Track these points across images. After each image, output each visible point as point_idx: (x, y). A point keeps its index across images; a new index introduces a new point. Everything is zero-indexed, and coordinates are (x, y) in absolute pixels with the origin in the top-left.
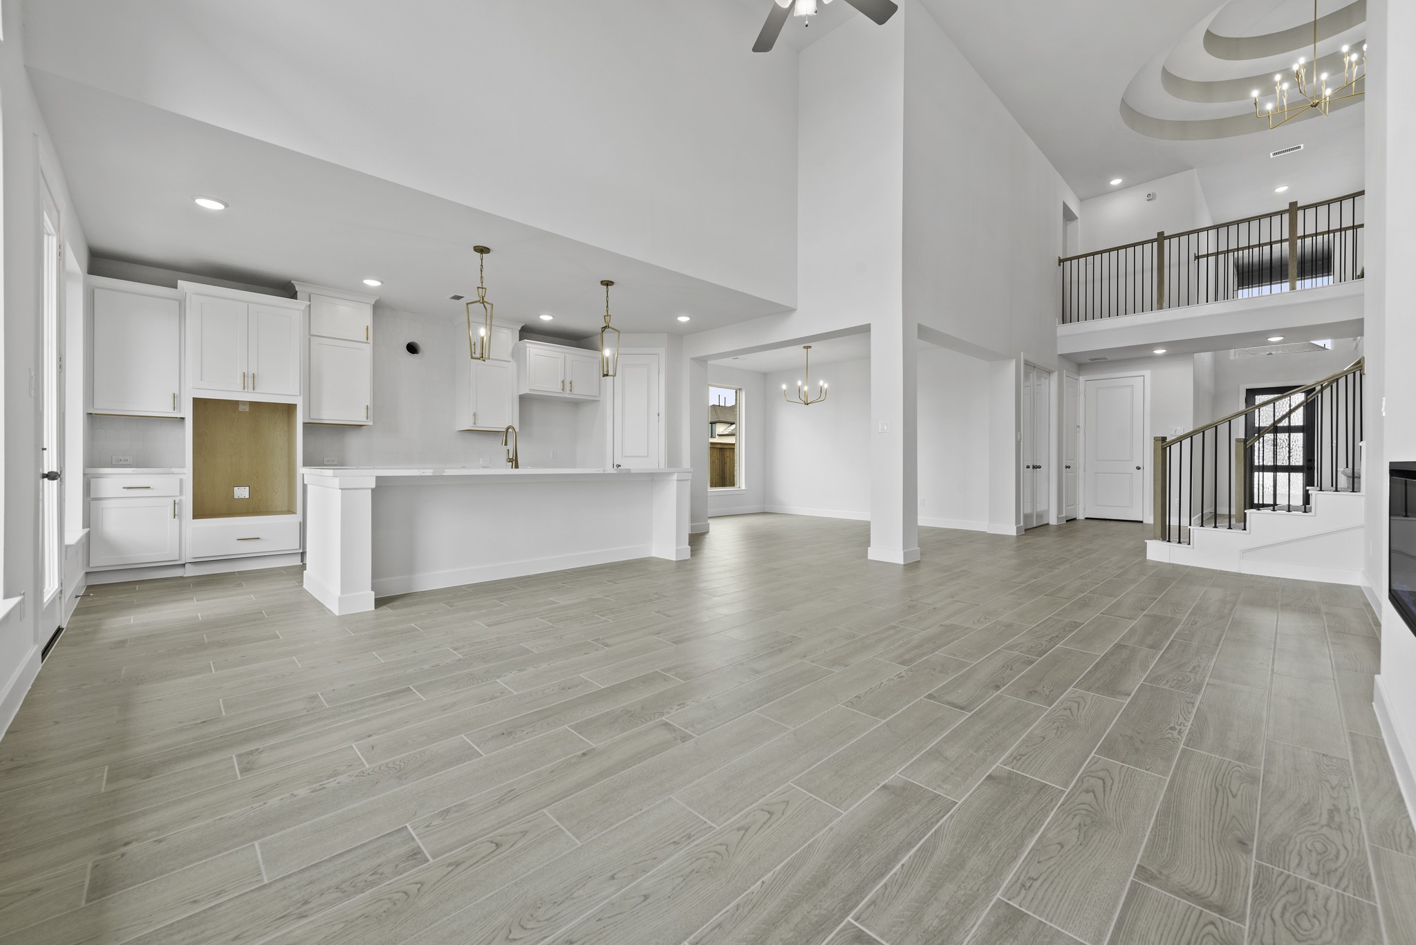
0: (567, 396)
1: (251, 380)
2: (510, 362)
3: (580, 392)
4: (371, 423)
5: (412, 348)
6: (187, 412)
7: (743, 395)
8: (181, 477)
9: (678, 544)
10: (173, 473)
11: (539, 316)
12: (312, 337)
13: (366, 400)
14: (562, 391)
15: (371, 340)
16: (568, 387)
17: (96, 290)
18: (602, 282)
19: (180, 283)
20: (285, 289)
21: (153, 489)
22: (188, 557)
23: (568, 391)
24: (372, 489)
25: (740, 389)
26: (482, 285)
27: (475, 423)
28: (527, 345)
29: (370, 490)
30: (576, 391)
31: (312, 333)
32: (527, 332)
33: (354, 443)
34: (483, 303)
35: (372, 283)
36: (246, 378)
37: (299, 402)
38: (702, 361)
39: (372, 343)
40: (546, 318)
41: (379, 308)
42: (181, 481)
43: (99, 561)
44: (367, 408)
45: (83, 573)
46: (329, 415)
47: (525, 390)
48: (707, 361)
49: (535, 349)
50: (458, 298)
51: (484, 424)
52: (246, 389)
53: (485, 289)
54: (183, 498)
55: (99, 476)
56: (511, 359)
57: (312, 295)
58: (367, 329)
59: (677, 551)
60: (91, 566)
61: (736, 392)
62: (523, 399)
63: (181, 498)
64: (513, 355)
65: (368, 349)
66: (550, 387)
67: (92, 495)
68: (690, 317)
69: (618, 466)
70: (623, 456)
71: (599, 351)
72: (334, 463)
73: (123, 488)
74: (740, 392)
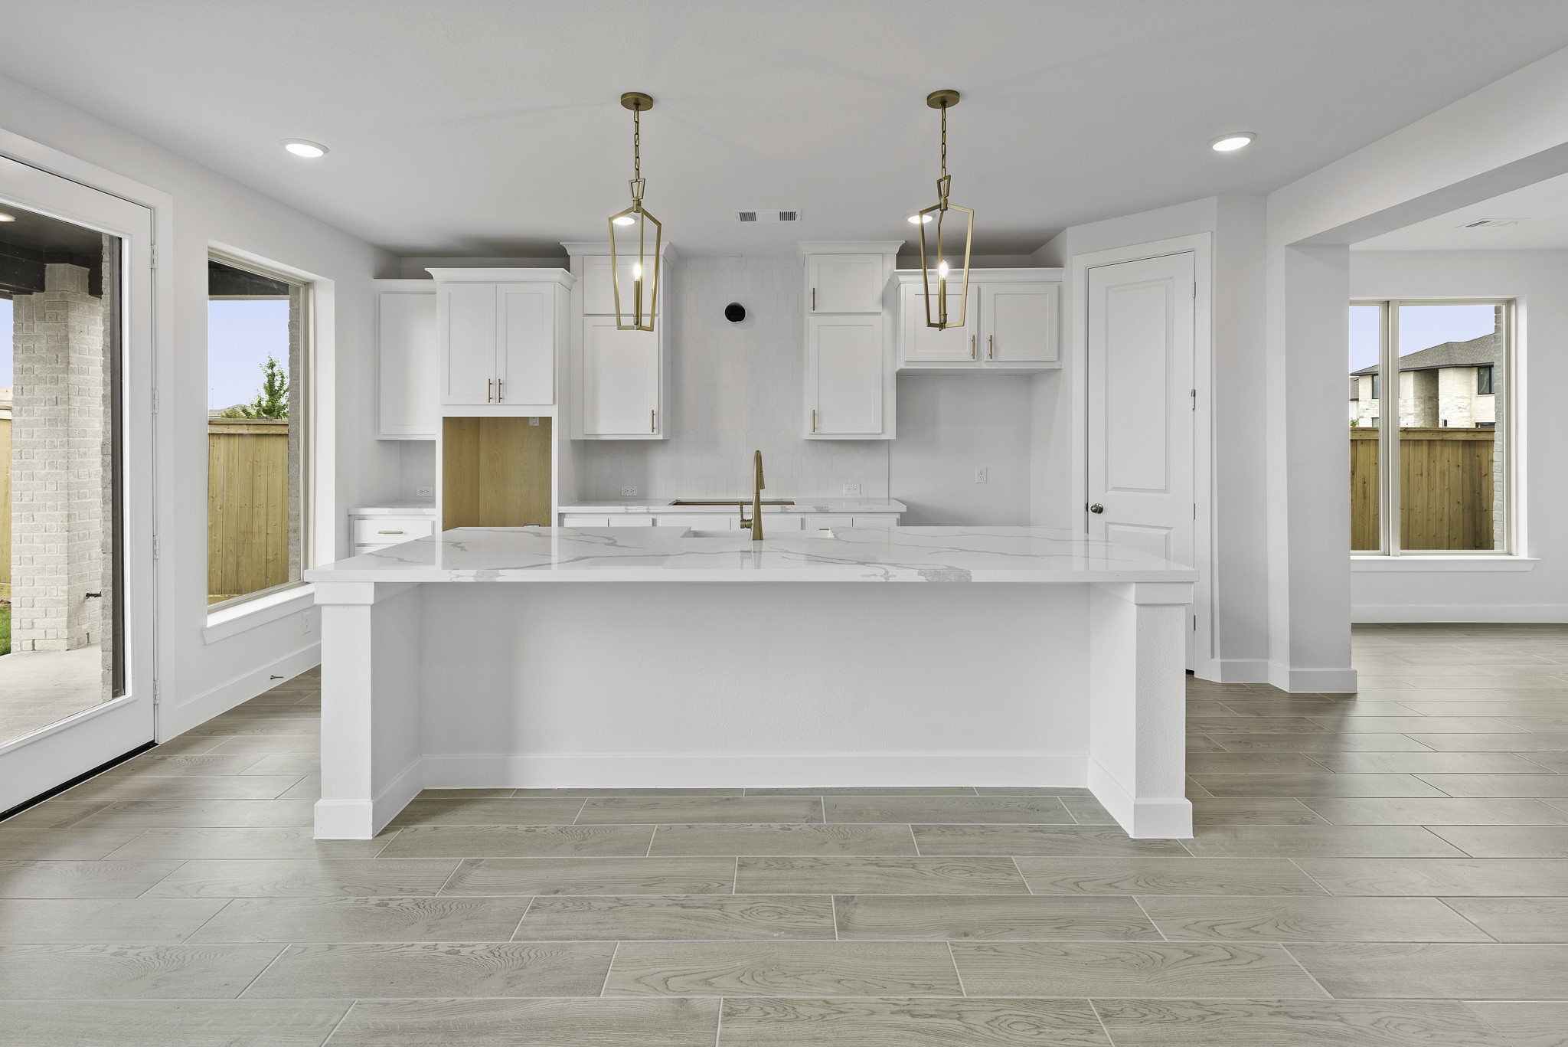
0: (985, 366)
1: (497, 389)
2: (878, 314)
3: (1012, 355)
4: (662, 437)
5: (735, 313)
6: (439, 436)
7: (1521, 317)
8: (433, 519)
9: (1142, 789)
10: (425, 515)
12: (585, 318)
13: (652, 400)
14: (972, 359)
16: (984, 348)
17: (382, 297)
20: (554, 255)
21: (406, 534)
23: (986, 357)
25: (1509, 302)
27: (816, 429)
28: (901, 279)
30: (999, 356)
31: (585, 312)
33: (660, 464)
36: (492, 387)
37: (553, 412)
42: (434, 523)
44: (652, 416)
46: (607, 428)
47: (906, 363)
49: (916, 284)
52: (492, 400)
55: (363, 518)
56: (879, 309)
61: (1498, 311)
62: (904, 378)
64: (883, 301)
67: (355, 541)
68: (1253, 135)
69: (1099, 510)
70: (1110, 488)
71: (1061, 266)
72: (635, 493)
73: (380, 533)
74: (1513, 308)
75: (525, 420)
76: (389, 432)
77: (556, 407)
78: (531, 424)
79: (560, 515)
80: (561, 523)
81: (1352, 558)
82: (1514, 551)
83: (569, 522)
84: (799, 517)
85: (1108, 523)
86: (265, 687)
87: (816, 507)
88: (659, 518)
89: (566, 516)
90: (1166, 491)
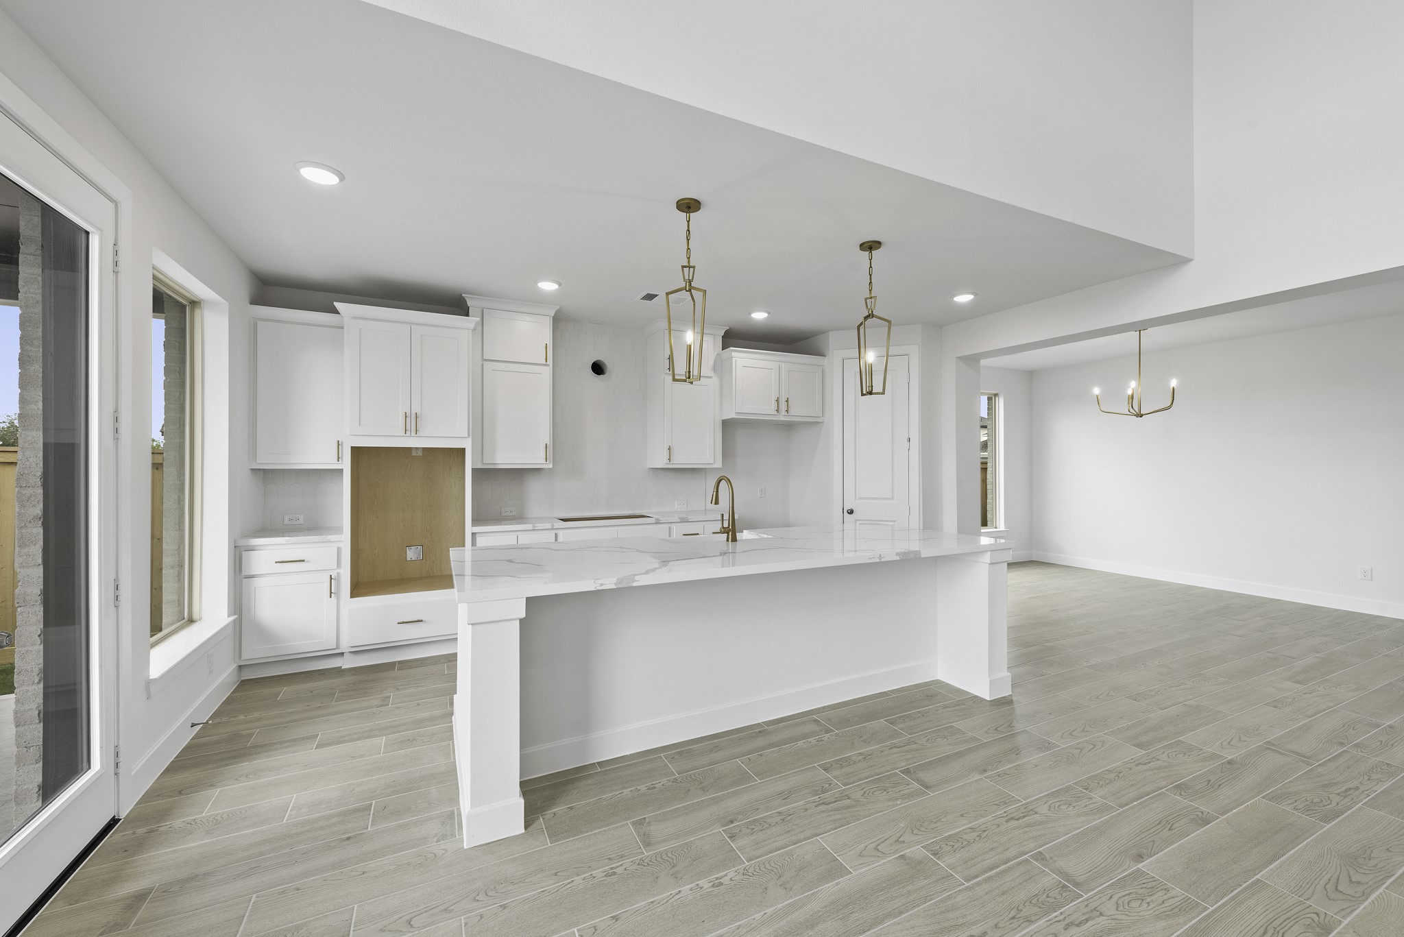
0: (782, 418)
1: (413, 422)
2: (711, 377)
3: (798, 412)
4: (551, 466)
5: (598, 368)
6: (346, 465)
7: (1000, 404)
8: (339, 545)
9: (991, 670)
10: (330, 542)
11: (750, 314)
12: (485, 363)
13: (546, 437)
14: (776, 413)
15: (550, 361)
16: (783, 406)
17: (260, 323)
18: (861, 245)
19: (337, 305)
20: (454, 304)
21: (308, 561)
22: (345, 646)
23: (784, 413)
24: (521, 620)
25: (996, 395)
26: (689, 262)
27: (669, 459)
28: (734, 354)
29: (518, 621)
30: (792, 412)
31: (484, 358)
32: (734, 338)
33: (535, 489)
34: (690, 290)
35: (548, 286)
36: (408, 419)
37: (467, 444)
38: (972, 360)
39: (551, 365)
40: (759, 316)
41: (560, 321)
42: (339, 550)
43: (254, 652)
44: (546, 447)
45: (234, 666)
46: (504, 458)
47: (729, 414)
48: (979, 361)
49: (744, 360)
50: (650, 297)
51: (681, 460)
52: (408, 433)
53: (694, 267)
54: (341, 571)
55: (252, 549)
56: (715, 374)
57: (484, 310)
58: (546, 348)
59: (992, 683)
60: (243, 659)
61: (989, 399)
62: (728, 426)
63: (338, 571)
64: (715, 368)
65: (547, 372)
66: (762, 408)
67: (245, 573)
68: (975, 294)
69: (851, 512)
70: (857, 498)
71: (823, 355)
72: (513, 514)
73: (276, 562)
74: (997, 398)
75: (408, 450)
76: (267, 460)
77: (470, 440)
78: (414, 454)
79: (474, 534)
80: (474, 543)
81: (982, 531)
82: (998, 527)
83: (481, 541)
84: (667, 525)
85: (856, 520)
86: (189, 736)
87: (679, 518)
88: (560, 533)
89: (477, 535)
90: (892, 499)
